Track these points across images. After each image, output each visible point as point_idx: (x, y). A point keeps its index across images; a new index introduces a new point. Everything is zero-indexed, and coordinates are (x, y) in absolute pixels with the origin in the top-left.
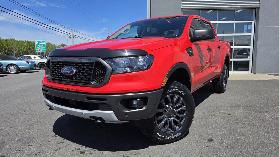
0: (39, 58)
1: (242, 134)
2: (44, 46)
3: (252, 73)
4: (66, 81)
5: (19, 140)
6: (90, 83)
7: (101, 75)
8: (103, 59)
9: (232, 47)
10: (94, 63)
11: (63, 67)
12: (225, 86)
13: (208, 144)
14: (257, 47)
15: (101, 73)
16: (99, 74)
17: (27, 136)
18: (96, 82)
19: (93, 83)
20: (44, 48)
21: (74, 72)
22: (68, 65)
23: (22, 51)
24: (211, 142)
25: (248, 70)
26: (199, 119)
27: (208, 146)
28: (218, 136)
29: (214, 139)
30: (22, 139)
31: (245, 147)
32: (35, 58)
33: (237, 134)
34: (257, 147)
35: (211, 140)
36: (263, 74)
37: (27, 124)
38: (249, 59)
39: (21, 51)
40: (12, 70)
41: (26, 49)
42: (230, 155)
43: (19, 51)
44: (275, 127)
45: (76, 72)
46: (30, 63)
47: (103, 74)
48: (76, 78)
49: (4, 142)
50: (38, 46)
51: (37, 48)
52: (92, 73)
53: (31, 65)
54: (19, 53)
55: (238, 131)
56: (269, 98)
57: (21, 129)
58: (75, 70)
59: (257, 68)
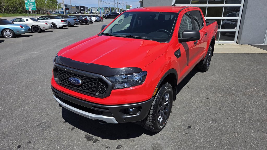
0: (31, 21)
1: (215, 121)
2: (33, 4)
3: (236, 43)
4: (73, 88)
5: (37, 125)
6: (94, 94)
7: (103, 88)
8: (105, 77)
9: (218, 30)
10: (97, 79)
11: (70, 76)
12: (209, 64)
13: (187, 131)
14: (245, 18)
15: (104, 87)
16: (102, 87)
17: (43, 121)
18: (99, 93)
19: (97, 94)
20: (34, 7)
21: (81, 83)
22: (74, 76)
23: (11, 6)
24: (190, 129)
25: (233, 40)
26: (183, 104)
27: (187, 133)
28: (196, 123)
29: (192, 126)
30: (40, 124)
31: (216, 134)
32: (27, 20)
33: (211, 121)
34: (225, 135)
35: (190, 127)
36: (246, 45)
37: (40, 108)
38: (236, 30)
39: (9, 6)
40: (7, 34)
41: (14, 4)
42: (203, 142)
43: (8, 6)
44: (242, 114)
45: (82, 83)
46: (24, 28)
47: (105, 88)
48: (82, 88)
49: (26, 127)
50: (27, 4)
51: (27, 6)
52: (96, 87)
53: (25, 30)
54: (8, 8)
55: (213, 117)
56: (245, 78)
57: (36, 113)
58: (80, 81)
59: (242, 39)
